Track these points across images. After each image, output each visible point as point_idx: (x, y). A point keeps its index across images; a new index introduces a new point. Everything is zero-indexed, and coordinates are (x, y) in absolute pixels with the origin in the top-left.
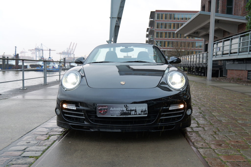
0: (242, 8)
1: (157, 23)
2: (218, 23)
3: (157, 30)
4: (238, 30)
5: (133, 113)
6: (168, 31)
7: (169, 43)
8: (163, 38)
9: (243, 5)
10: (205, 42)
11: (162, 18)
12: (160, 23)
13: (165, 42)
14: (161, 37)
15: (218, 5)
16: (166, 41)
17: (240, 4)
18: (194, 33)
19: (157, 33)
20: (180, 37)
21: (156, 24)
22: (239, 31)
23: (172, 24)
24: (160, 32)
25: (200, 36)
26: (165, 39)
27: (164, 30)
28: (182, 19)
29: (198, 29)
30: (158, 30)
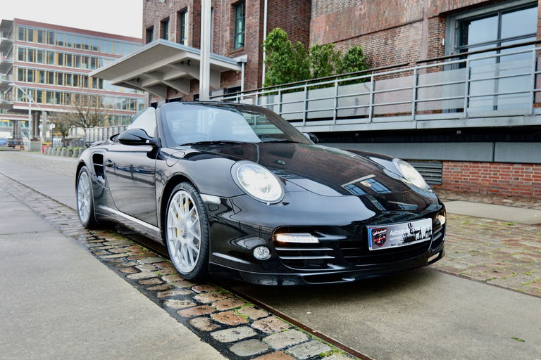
0: (227, 43)
1: (19, 48)
2: (189, 65)
3: (20, 64)
4: (221, 82)
5: (417, 236)
6: (46, 69)
7: (49, 94)
8: (36, 83)
9: (228, 38)
10: (150, 99)
11: (31, 39)
12: (26, 49)
13: (40, 93)
14: (30, 80)
15: (181, 32)
16: (44, 91)
17: (223, 36)
18: (133, 80)
19: (21, 71)
20: (75, 85)
21: (17, 49)
22: (223, 83)
23: (55, 54)
24: (29, 70)
25: (145, 87)
26: (41, 86)
27: (37, 66)
28: (78, 46)
29: (145, 73)
30: (23, 64)
